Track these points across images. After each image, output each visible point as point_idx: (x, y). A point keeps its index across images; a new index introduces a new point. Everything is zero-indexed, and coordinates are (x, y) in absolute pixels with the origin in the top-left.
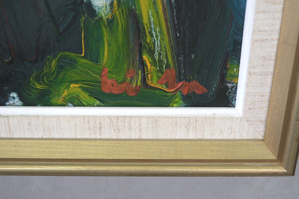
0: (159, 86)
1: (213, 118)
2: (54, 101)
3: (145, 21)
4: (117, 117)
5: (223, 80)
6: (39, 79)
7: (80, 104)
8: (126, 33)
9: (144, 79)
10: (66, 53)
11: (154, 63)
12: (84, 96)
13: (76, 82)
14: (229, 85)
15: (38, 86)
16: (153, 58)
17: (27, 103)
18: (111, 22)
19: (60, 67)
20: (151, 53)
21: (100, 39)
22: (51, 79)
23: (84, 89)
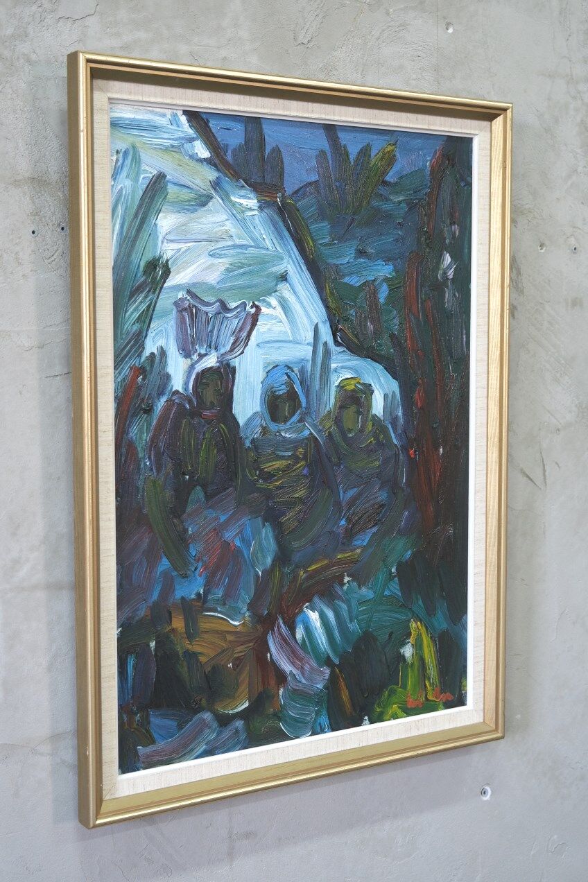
0: (432, 699)
1: (461, 712)
2: (384, 718)
3: (427, 662)
4: (418, 721)
5: (460, 690)
6: (379, 705)
7: (398, 718)
8: (418, 670)
9: (426, 695)
10: (393, 686)
11: (430, 685)
12: (399, 712)
13: (395, 704)
14: (463, 692)
15: (378, 710)
16: (430, 682)
17: (372, 722)
18: (412, 664)
19: (389, 695)
20: (429, 679)
21: (407, 676)
22: (385, 703)
23: (399, 707)
